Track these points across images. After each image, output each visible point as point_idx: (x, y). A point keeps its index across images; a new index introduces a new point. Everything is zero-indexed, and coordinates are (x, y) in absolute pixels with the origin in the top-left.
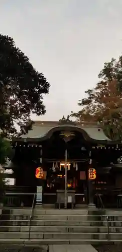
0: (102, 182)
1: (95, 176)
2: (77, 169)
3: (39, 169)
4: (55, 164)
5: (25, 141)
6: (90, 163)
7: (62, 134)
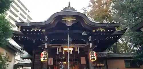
0: (101, 65)
1: (95, 58)
2: (79, 53)
3: (43, 53)
4: (59, 49)
5: (28, 25)
6: (91, 46)
7: (64, 19)
